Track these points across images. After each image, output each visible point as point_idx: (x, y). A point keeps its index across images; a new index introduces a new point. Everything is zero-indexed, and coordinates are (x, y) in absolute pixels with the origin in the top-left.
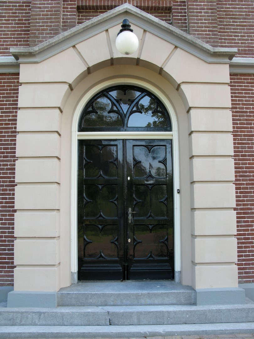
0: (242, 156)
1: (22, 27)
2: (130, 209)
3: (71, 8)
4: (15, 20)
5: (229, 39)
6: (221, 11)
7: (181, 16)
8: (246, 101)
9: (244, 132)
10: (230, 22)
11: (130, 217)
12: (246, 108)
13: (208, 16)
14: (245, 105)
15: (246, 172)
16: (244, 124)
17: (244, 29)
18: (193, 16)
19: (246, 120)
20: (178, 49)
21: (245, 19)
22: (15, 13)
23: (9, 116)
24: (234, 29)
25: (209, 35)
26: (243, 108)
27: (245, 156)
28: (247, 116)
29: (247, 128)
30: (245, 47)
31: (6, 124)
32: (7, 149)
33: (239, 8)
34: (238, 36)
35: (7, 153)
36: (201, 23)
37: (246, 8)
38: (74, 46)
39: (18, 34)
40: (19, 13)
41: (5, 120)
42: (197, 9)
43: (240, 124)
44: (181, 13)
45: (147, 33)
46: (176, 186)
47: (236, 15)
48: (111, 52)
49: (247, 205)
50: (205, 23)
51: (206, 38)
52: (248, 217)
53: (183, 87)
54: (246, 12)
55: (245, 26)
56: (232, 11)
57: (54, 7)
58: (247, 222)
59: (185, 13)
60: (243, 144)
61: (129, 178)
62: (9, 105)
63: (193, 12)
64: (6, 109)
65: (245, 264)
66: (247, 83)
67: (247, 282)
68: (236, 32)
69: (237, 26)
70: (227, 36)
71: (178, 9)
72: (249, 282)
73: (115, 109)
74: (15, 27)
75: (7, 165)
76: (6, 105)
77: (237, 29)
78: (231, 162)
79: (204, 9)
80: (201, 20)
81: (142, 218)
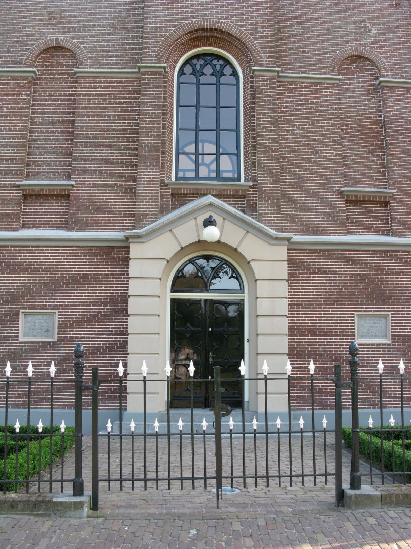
0: (297, 314)
1: (127, 208)
2: (210, 353)
3: (166, 195)
4: (122, 202)
5: (291, 220)
6: (285, 196)
7: (253, 203)
8: (302, 270)
9: (299, 295)
10: (292, 205)
11: (210, 359)
12: (302, 277)
13: (274, 205)
14: (301, 274)
15: (300, 326)
16: (299, 289)
17: (303, 212)
18: (261, 204)
19: (301, 286)
20: (249, 234)
21: (304, 203)
22: (122, 196)
23: (119, 281)
24: (295, 211)
25: (274, 220)
26: (299, 277)
27: (299, 314)
28: (302, 283)
29: (302, 292)
30: (303, 226)
31: (116, 287)
32: (118, 306)
33: (300, 194)
34: (298, 218)
35: (118, 309)
36: (268, 211)
37: (305, 194)
38: (171, 230)
39: (124, 214)
40: (124, 196)
41: (116, 284)
42: (265, 199)
43: (296, 289)
44: (253, 200)
45: (226, 221)
46: (246, 336)
47: (297, 200)
48: (199, 235)
49: (300, 351)
50: (271, 210)
51: (271, 223)
52: (300, 361)
53: (252, 264)
54: (305, 197)
55: (304, 209)
56: (294, 197)
57: (154, 196)
58: (300, 364)
59: (256, 200)
60: (298, 305)
61: (210, 330)
62: (119, 271)
63: (262, 201)
64: (116, 274)
65: (297, 396)
66: (304, 256)
67: (298, 409)
68: (297, 215)
69: (297, 209)
70: (290, 217)
71: (250, 197)
72: (300, 409)
73: (200, 274)
74: (121, 208)
75: (118, 319)
76: (116, 271)
77: (298, 211)
78: (286, 321)
79: (270, 199)
80: (268, 207)
81: (219, 360)
